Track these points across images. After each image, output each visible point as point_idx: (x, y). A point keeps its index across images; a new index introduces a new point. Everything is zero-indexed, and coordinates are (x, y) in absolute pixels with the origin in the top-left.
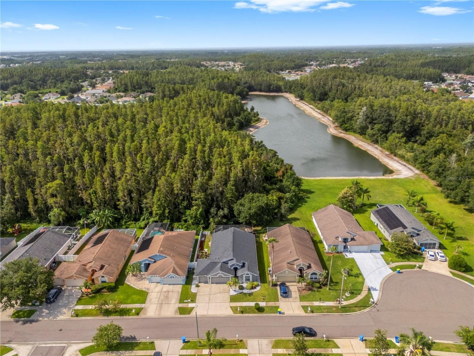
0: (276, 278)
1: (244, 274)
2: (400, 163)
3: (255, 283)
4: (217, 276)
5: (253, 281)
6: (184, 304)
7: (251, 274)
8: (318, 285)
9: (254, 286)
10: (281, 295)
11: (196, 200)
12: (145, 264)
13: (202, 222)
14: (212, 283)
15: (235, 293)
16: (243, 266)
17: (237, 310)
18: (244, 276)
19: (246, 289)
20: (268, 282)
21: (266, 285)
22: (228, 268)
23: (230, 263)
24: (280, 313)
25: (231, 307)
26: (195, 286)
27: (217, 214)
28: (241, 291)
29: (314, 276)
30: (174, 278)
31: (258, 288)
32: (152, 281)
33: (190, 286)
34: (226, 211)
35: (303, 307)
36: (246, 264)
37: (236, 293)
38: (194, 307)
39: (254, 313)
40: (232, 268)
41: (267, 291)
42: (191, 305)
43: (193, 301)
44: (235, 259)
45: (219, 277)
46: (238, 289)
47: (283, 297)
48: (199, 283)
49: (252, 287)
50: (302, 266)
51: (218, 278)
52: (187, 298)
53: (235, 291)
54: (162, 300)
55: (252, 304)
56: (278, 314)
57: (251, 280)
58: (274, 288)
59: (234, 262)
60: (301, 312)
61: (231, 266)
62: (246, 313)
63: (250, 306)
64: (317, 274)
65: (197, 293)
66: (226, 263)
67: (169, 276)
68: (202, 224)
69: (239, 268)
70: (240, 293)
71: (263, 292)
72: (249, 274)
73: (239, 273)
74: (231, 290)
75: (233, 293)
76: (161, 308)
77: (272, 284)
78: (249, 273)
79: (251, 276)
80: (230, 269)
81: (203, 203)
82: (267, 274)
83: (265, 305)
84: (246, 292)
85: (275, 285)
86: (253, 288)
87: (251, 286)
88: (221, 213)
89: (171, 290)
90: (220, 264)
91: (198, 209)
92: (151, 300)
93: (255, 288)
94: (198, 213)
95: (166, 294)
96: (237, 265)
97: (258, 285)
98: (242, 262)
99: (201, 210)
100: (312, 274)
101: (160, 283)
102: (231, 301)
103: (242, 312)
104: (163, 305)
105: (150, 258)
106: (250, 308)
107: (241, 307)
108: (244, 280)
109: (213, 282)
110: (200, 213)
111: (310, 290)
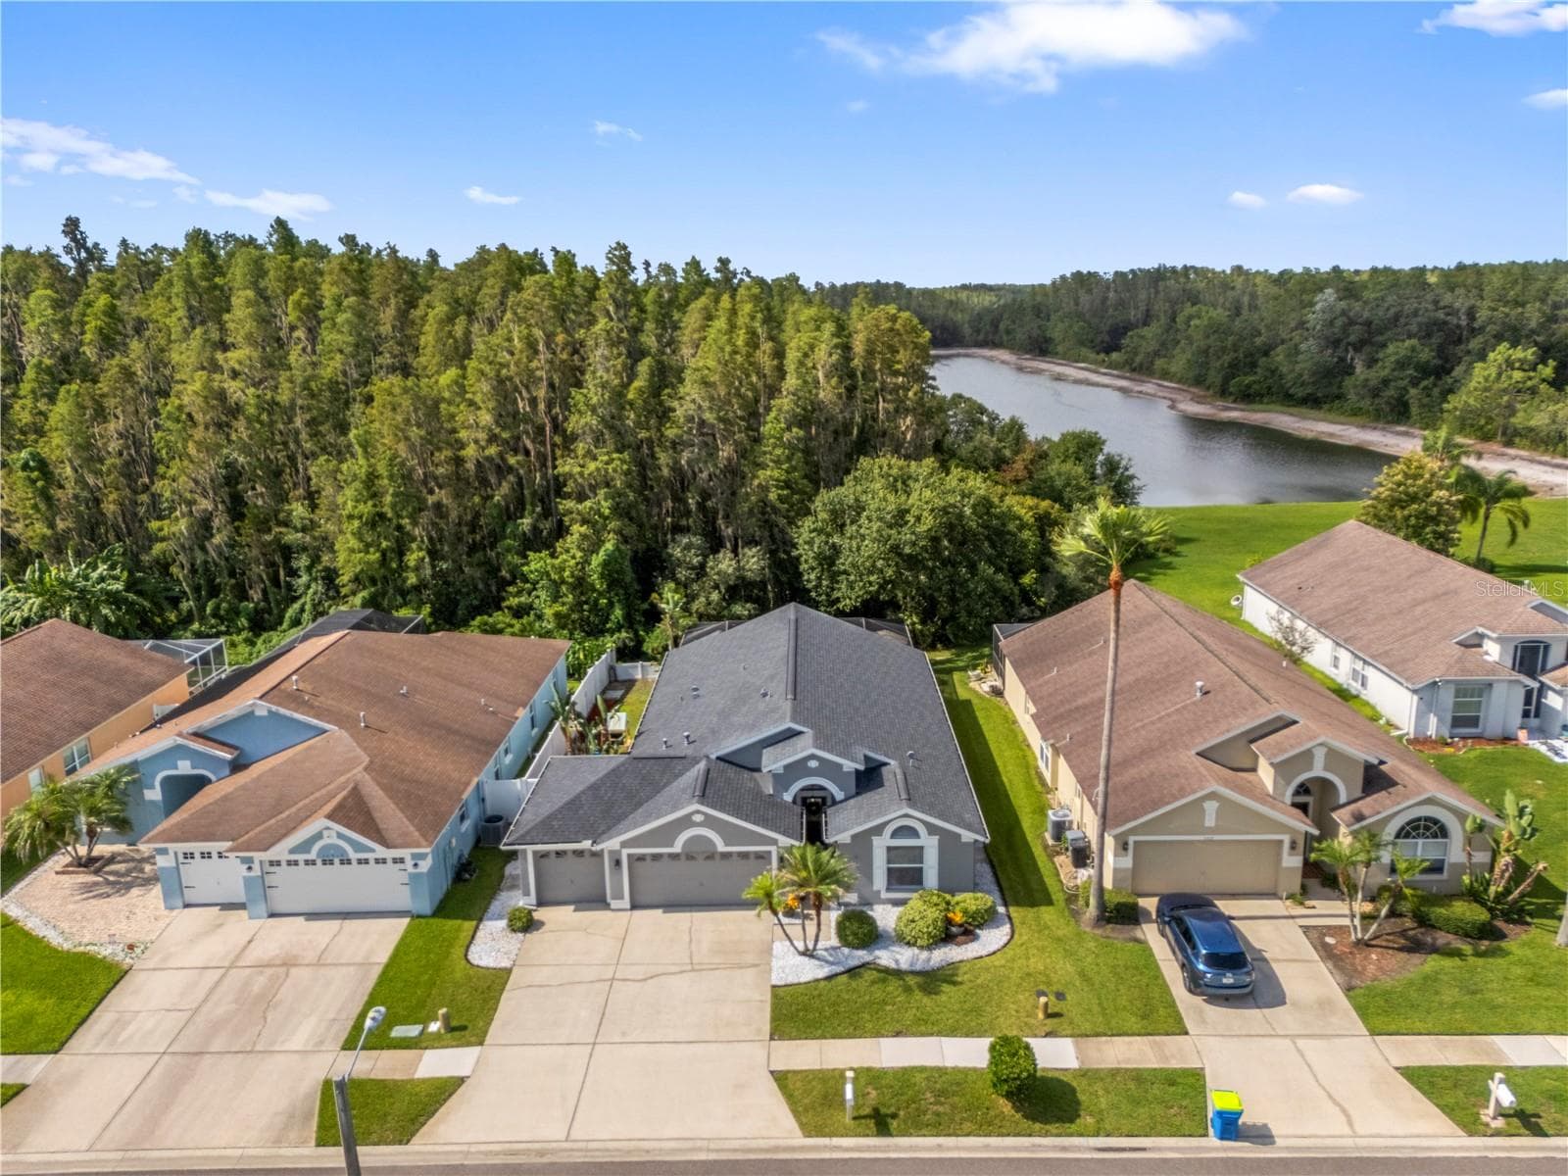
0: (1127, 862)
1: (878, 830)
2: (1541, 463)
3: (970, 901)
4: (677, 848)
5: (948, 886)
6: (386, 1054)
7: (932, 829)
8: (1464, 911)
9: (958, 918)
10: (1195, 983)
11: (581, 497)
12: (169, 783)
13: (618, 613)
14: (634, 907)
15: (811, 971)
16: (869, 778)
17: (832, 1099)
18: (880, 845)
19: (901, 939)
20: (1058, 897)
21: (1047, 914)
22: (758, 793)
23: (773, 761)
24: (1230, 1126)
25: (781, 1078)
26: (503, 923)
27: (701, 571)
28: (862, 956)
29: (1423, 849)
30: (347, 862)
31: (992, 938)
32: (191, 896)
33: (469, 925)
34: (753, 561)
35: (1425, 1080)
36: (893, 768)
37: (824, 971)
38: (461, 1081)
39: (988, 1126)
40: (788, 797)
41: (1069, 954)
42: (434, 1064)
43: (464, 1030)
44: (809, 732)
45: (689, 856)
46: (834, 941)
47: (1213, 999)
48: (541, 903)
49: (949, 922)
50: (1318, 770)
51: (683, 863)
52: (421, 1004)
53: (808, 953)
54: (215, 1027)
55: (970, 1053)
56: (1213, 1140)
57: (931, 878)
58: (1116, 933)
59: (803, 748)
60: (1422, 1127)
61: (782, 780)
62: (918, 1125)
63: (941, 1071)
64: (1443, 832)
65: (508, 971)
66: (743, 762)
67: (305, 846)
68: (619, 628)
69: (839, 795)
70: (853, 972)
71: (1036, 964)
72: (912, 832)
73: (841, 828)
74: (780, 947)
75: (792, 968)
76: (174, 1086)
77: (1102, 906)
78: (917, 818)
79: (930, 844)
80: (773, 802)
81: (621, 511)
82: (1038, 851)
83: (1074, 1064)
84: (904, 966)
85: (1121, 915)
86: (948, 933)
87: (933, 914)
88: (724, 564)
89: (310, 956)
90: (702, 765)
91: (597, 545)
92: (120, 1023)
93: (968, 933)
94: (597, 560)
95: (260, 982)
96: (829, 769)
97: (985, 919)
98: (861, 751)
99: (609, 546)
100: (1403, 833)
101: (242, 906)
102: (778, 1032)
103: (880, 1122)
104: (207, 1060)
105: (198, 735)
106: (947, 1084)
107: (869, 1077)
108: (880, 880)
109: (642, 899)
110: (605, 564)
111: (1415, 947)
